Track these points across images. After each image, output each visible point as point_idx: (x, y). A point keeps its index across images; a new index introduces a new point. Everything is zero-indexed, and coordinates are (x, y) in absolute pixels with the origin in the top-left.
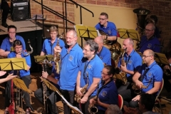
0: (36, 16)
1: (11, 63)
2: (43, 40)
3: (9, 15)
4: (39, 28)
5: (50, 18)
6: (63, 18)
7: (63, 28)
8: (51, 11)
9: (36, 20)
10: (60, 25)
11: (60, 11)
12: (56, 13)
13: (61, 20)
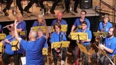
0: (96, 7)
1: (78, 35)
2: (99, 22)
3: (79, 5)
4: (97, 15)
5: (105, 9)
6: (113, 9)
7: (113, 15)
8: (106, 4)
9: (96, 9)
10: (110, 13)
11: (111, 4)
12: (109, 6)
13: (112, 11)
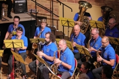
0: (31, 10)
1: (13, 43)
2: (36, 28)
3: (12, 9)
4: (33, 19)
5: (41, 12)
6: (50, 12)
7: (50, 19)
8: (42, 7)
9: (31, 13)
10: (48, 17)
11: (48, 7)
12: (46, 9)
13: (49, 14)
